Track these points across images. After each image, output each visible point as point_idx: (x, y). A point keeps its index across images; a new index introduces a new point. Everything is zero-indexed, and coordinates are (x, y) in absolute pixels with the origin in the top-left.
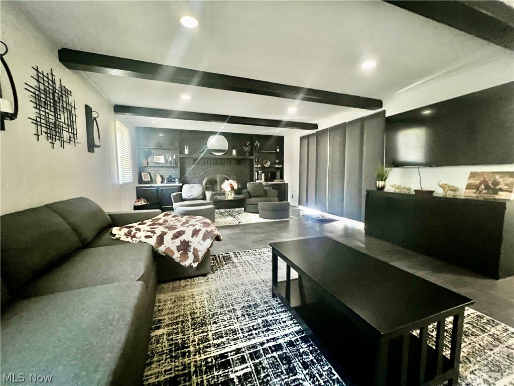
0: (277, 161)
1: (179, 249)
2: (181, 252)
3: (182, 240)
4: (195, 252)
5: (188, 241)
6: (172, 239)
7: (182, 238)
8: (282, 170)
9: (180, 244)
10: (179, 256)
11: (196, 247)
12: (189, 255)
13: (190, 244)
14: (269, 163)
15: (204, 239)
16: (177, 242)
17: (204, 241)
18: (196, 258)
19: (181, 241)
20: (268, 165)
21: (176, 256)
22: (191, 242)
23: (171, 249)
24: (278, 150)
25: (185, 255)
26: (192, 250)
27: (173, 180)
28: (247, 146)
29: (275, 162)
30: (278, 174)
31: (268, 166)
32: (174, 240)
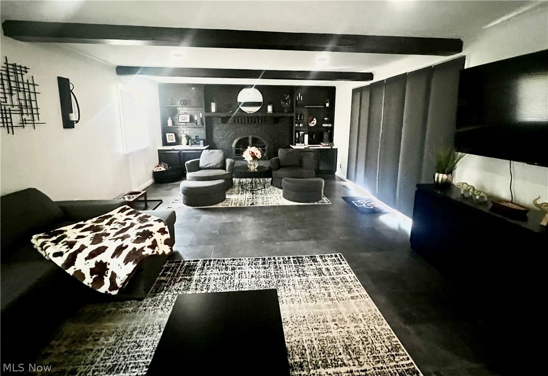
0: (326, 119)
1: (92, 272)
2: (95, 276)
3: (99, 261)
4: (114, 276)
5: (106, 263)
6: (86, 259)
7: (98, 258)
8: (331, 129)
9: (94, 266)
10: (91, 281)
11: (114, 271)
12: (105, 281)
13: (108, 267)
14: (315, 121)
15: (126, 261)
16: (92, 263)
17: (125, 264)
18: (113, 286)
19: (96, 262)
20: (313, 123)
21: (88, 280)
22: (109, 264)
23: (82, 271)
24: (327, 105)
25: (99, 281)
26: (109, 275)
27: (198, 143)
28: (286, 101)
29: (324, 119)
30: (326, 136)
31: (313, 125)
32: (88, 261)
